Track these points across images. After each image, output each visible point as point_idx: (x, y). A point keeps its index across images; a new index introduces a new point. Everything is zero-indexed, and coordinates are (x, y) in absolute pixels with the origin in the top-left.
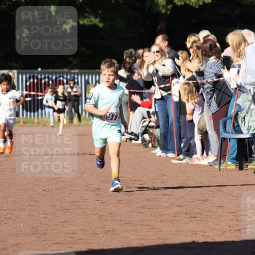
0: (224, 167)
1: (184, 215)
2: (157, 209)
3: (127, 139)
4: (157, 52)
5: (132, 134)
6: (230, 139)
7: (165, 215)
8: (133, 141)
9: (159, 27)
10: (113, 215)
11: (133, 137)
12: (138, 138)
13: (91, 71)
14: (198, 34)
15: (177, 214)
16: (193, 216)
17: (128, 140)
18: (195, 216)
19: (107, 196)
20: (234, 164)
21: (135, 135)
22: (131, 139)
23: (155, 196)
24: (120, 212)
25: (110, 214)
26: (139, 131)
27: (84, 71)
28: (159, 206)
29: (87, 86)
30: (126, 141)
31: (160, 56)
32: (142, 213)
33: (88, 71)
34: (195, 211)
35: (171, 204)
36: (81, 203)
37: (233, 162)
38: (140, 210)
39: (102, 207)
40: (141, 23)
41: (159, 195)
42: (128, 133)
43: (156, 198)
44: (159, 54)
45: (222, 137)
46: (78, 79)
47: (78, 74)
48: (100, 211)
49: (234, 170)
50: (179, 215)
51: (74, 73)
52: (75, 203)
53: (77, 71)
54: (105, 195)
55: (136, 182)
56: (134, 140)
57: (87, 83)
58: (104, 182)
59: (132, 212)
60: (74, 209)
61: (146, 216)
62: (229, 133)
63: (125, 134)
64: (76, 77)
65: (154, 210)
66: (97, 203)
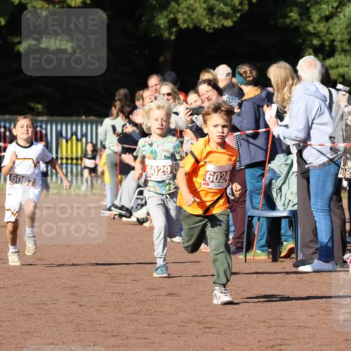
0: (252, 258)
1: (195, 324)
2: (157, 315)
3: (115, 215)
4: (169, 94)
5: (122, 208)
6: (259, 218)
7: (168, 324)
8: (124, 219)
9: (162, 59)
10: (94, 323)
11: (123, 212)
12: (131, 215)
13: (64, 118)
14: (214, 69)
15: (184, 323)
16: (207, 326)
17: (117, 216)
18: (210, 326)
19: (87, 296)
20: (265, 253)
21: (127, 210)
22: (121, 216)
23: (154, 297)
24: (105, 318)
25: (91, 321)
26: (132, 205)
27: (55, 118)
28: (161, 312)
29: (60, 139)
30: (114, 218)
31: (172, 101)
32: (137, 321)
33: (60, 118)
34: (211, 319)
35: (177, 307)
36: (50, 305)
37: (263, 251)
38: (134, 317)
39: (80, 312)
40: (137, 52)
41: (160, 296)
42: (116, 207)
43: (156, 300)
44: (170, 97)
45: (249, 214)
46: (46, 130)
47: (46, 123)
48: (77, 317)
49: (265, 262)
50: (189, 325)
51: (41, 122)
52: (41, 306)
53: (45, 118)
54: (84, 294)
55: (128, 277)
56: (126, 216)
57: (59, 135)
58: (83, 276)
59: (122, 318)
60: (40, 314)
61: (142, 324)
62: (258, 209)
63: (112, 208)
64: (44, 126)
65: (153, 317)
66: (72, 306)
